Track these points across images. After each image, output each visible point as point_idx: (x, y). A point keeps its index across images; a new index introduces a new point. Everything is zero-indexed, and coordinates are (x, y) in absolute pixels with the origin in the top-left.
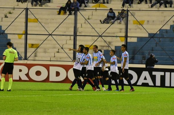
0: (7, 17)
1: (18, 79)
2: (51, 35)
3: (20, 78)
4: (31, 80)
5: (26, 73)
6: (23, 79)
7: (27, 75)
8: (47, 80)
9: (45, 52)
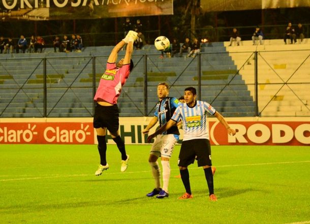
0: (250, 64)
1: (235, 142)
2: (286, 83)
3: (237, 140)
4: (250, 143)
5: (244, 133)
6: (240, 141)
7: (245, 136)
8: (269, 142)
9: (290, 105)
